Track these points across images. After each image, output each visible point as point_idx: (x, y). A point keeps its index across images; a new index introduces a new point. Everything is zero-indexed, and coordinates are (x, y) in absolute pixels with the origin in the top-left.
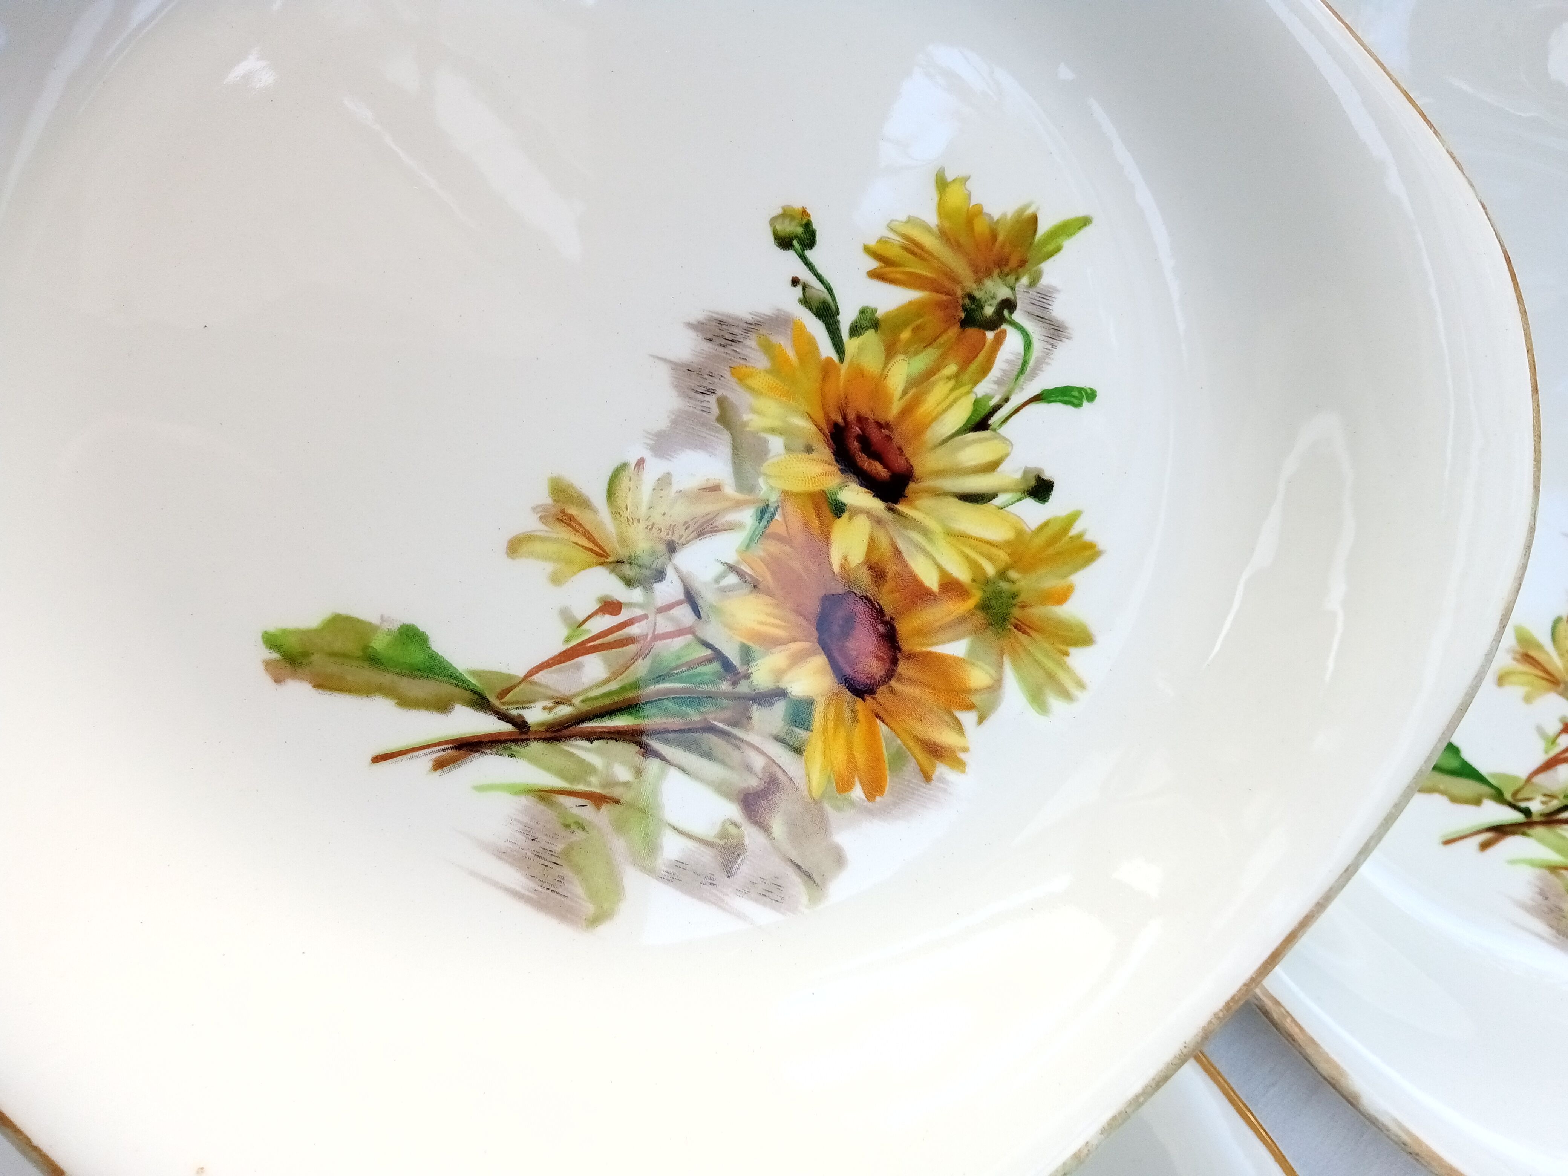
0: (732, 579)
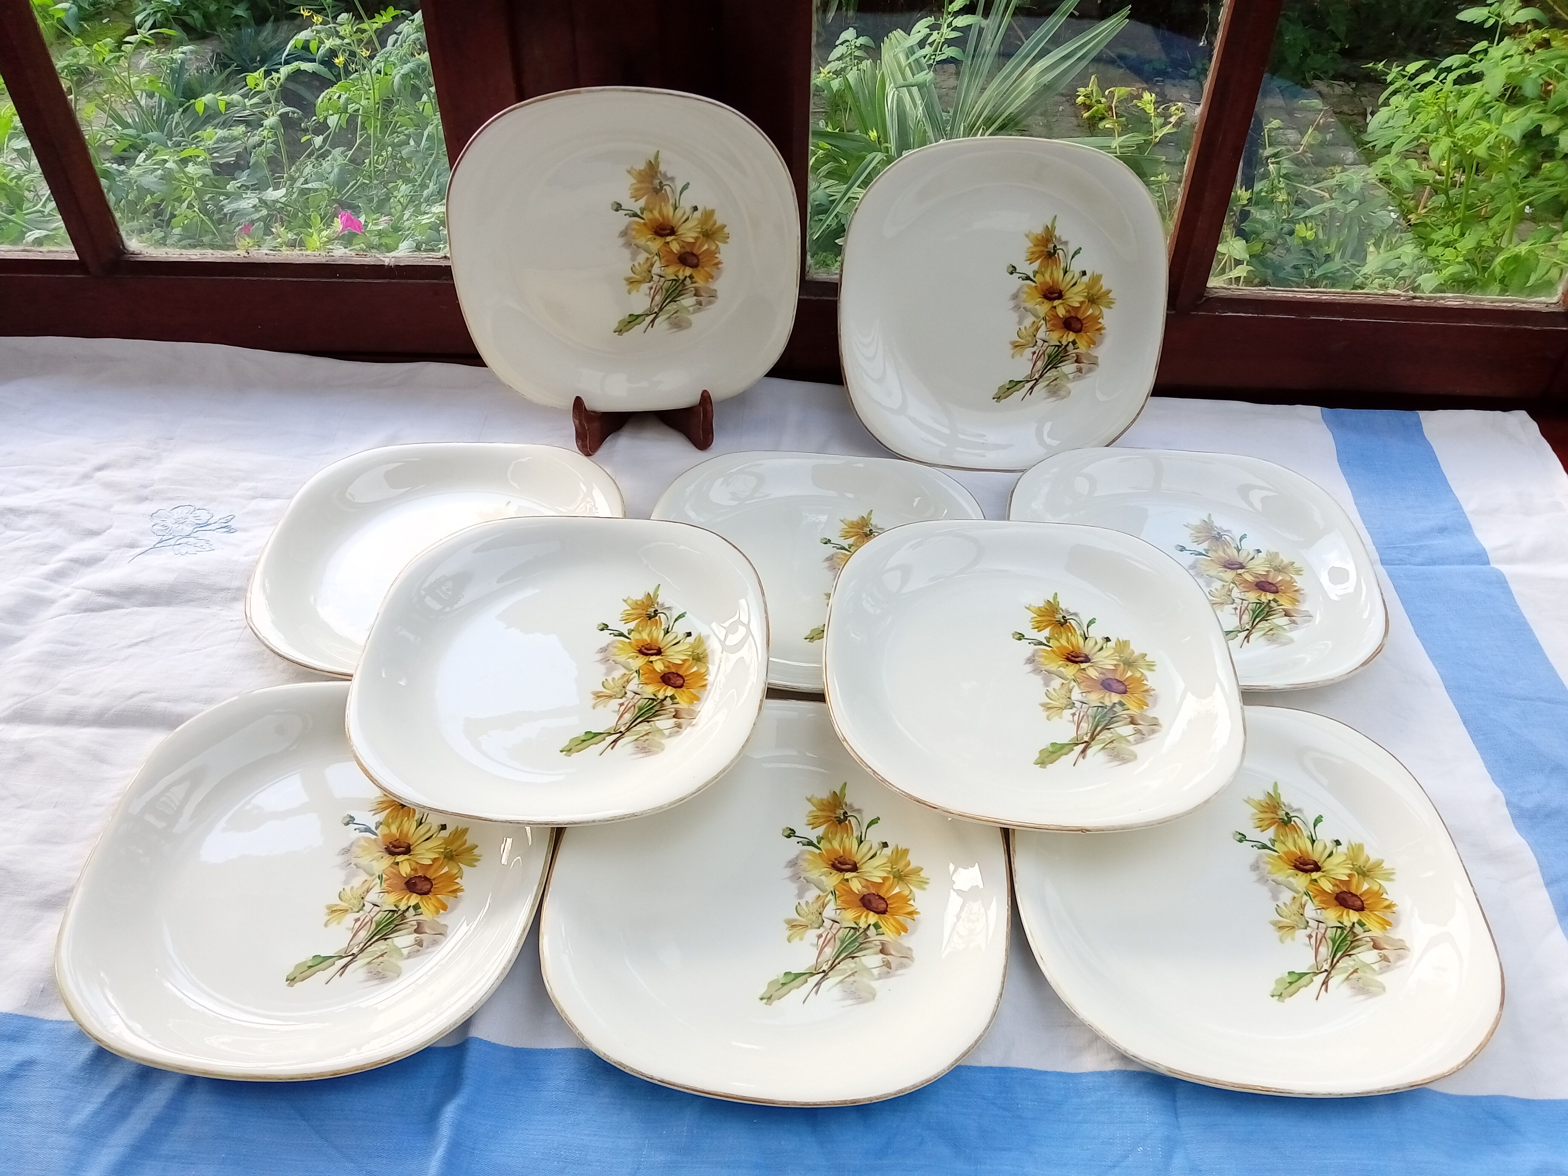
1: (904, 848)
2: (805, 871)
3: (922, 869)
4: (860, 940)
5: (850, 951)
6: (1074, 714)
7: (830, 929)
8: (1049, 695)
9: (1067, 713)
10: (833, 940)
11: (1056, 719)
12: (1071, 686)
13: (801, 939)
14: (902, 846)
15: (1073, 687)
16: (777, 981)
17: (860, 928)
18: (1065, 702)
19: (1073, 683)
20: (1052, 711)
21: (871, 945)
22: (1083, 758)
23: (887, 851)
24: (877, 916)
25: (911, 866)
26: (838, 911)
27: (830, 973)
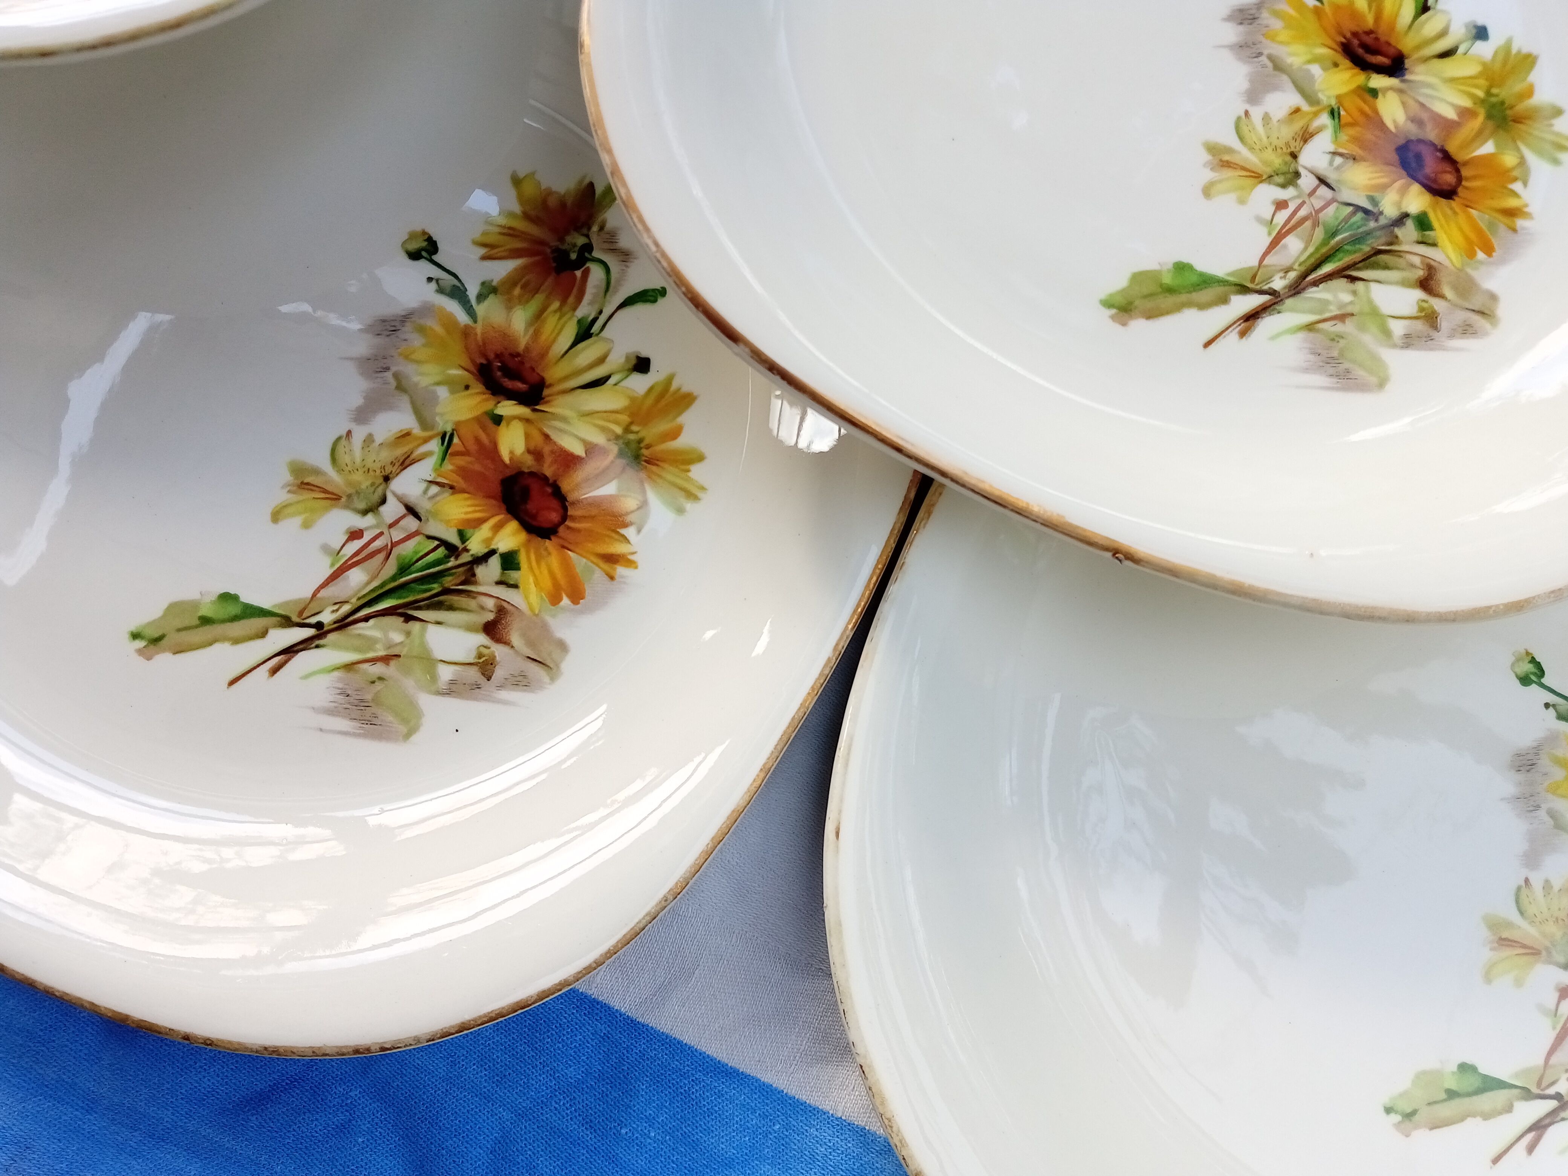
1: (685, 389)
2: (406, 357)
3: (700, 458)
4: (449, 582)
5: (411, 598)
6: (1281, 205)
7: (391, 526)
8: (1245, 129)
9: (1268, 193)
10: (381, 557)
11: (1226, 202)
12: (1316, 123)
13: (306, 525)
14: (684, 383)
15: (1319, 130)
16: (194, 605)
17: (466, 550)
18: (1277, 161)
19: (1324, 119)
20: (1228, 173)
21: (472, 604)
22: (1243, 334)
23: (639, 383)
24: (523, 536)
25: (681, 442)
26: (435, 489)
27: (331, 637)
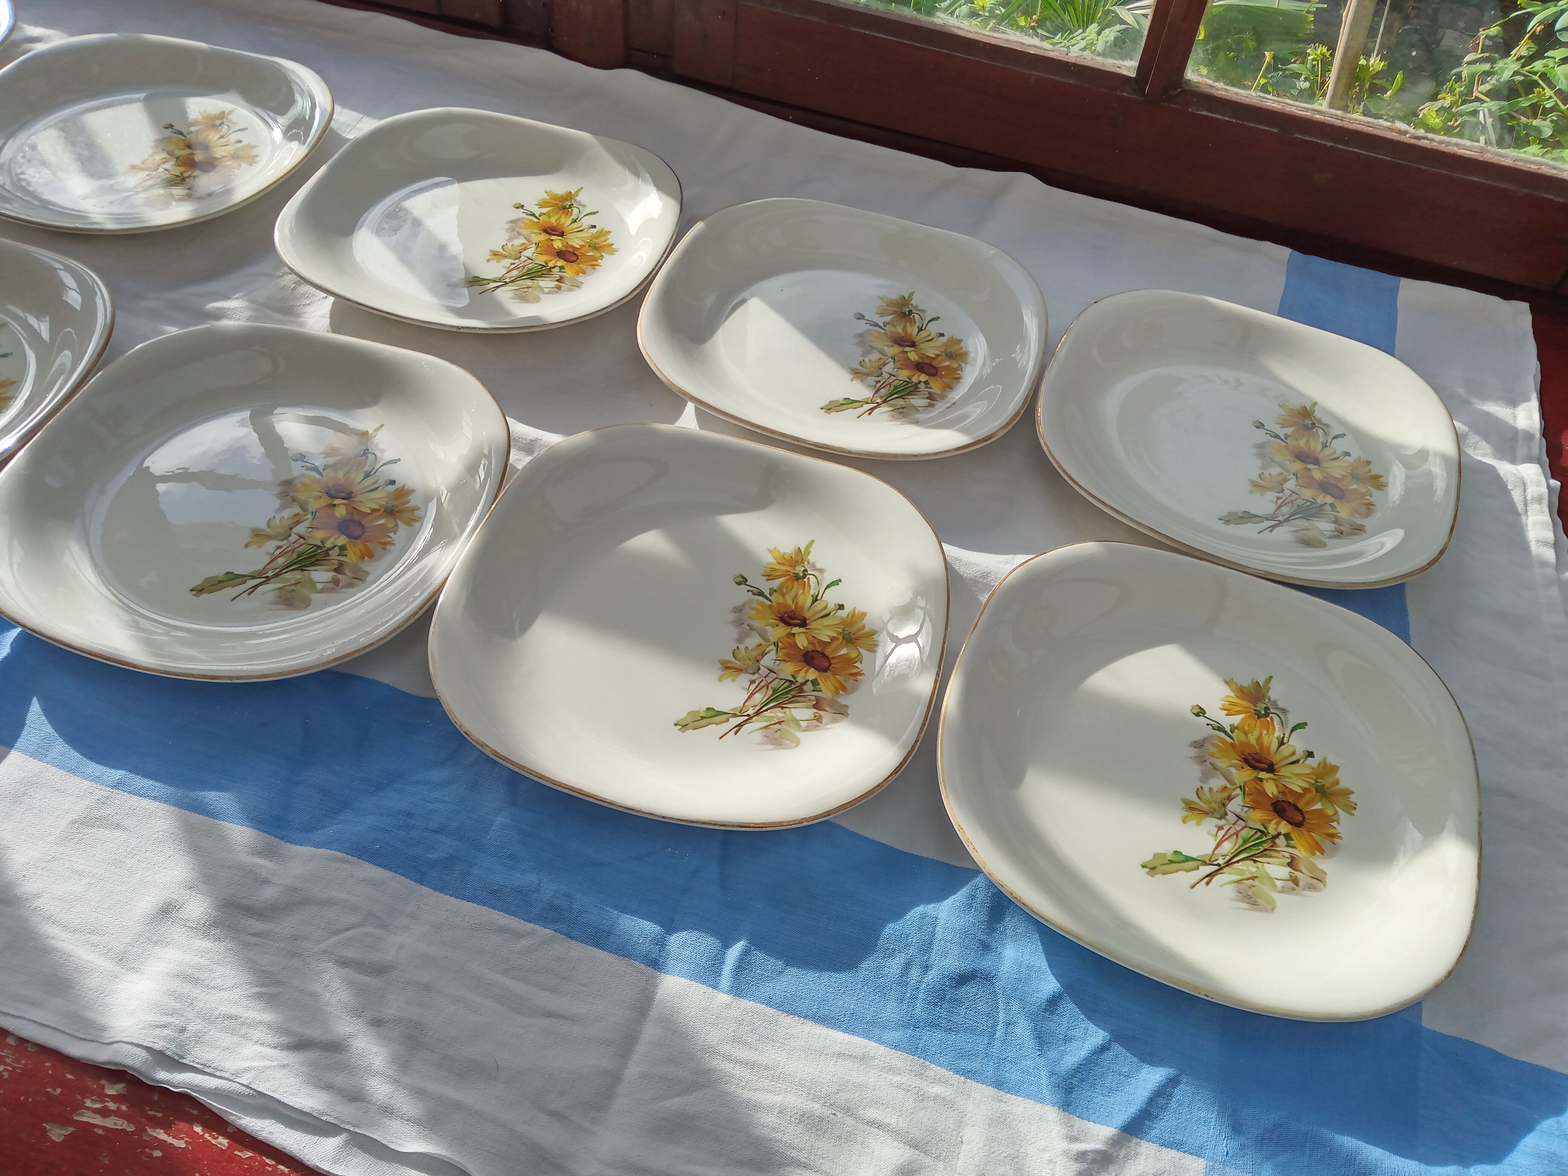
0: (778, 662)
